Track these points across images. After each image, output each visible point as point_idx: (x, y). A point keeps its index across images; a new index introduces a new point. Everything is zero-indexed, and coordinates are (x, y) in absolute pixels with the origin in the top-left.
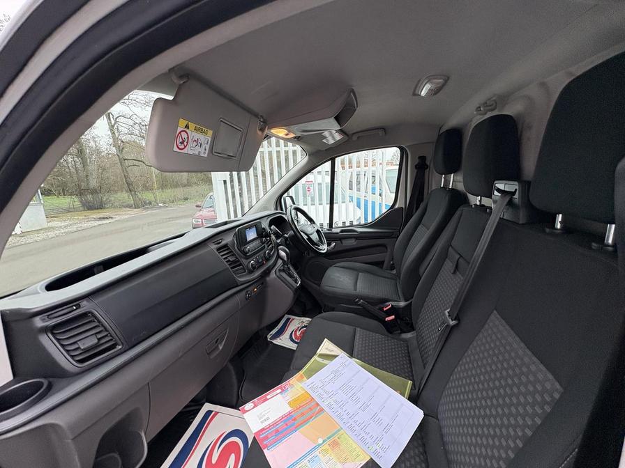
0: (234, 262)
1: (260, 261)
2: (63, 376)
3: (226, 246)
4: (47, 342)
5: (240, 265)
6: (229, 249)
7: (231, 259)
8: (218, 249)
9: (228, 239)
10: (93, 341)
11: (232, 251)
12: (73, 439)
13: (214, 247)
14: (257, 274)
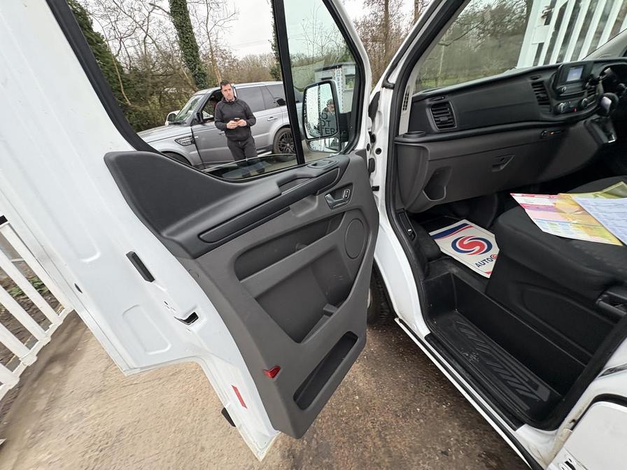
0: (543, 99)
1: (571, 106)
2: (430, 132)
3: (542, 82)
4: (429, 112)
5: (549, 104)
6: (542, 86)
7: (541, 95)
8: (533, 84)
9: (546, 77)
10: (446, 119)
11: (545, 89)
12: (430, 161)
13: (530, 81)
14: (562, 117)
